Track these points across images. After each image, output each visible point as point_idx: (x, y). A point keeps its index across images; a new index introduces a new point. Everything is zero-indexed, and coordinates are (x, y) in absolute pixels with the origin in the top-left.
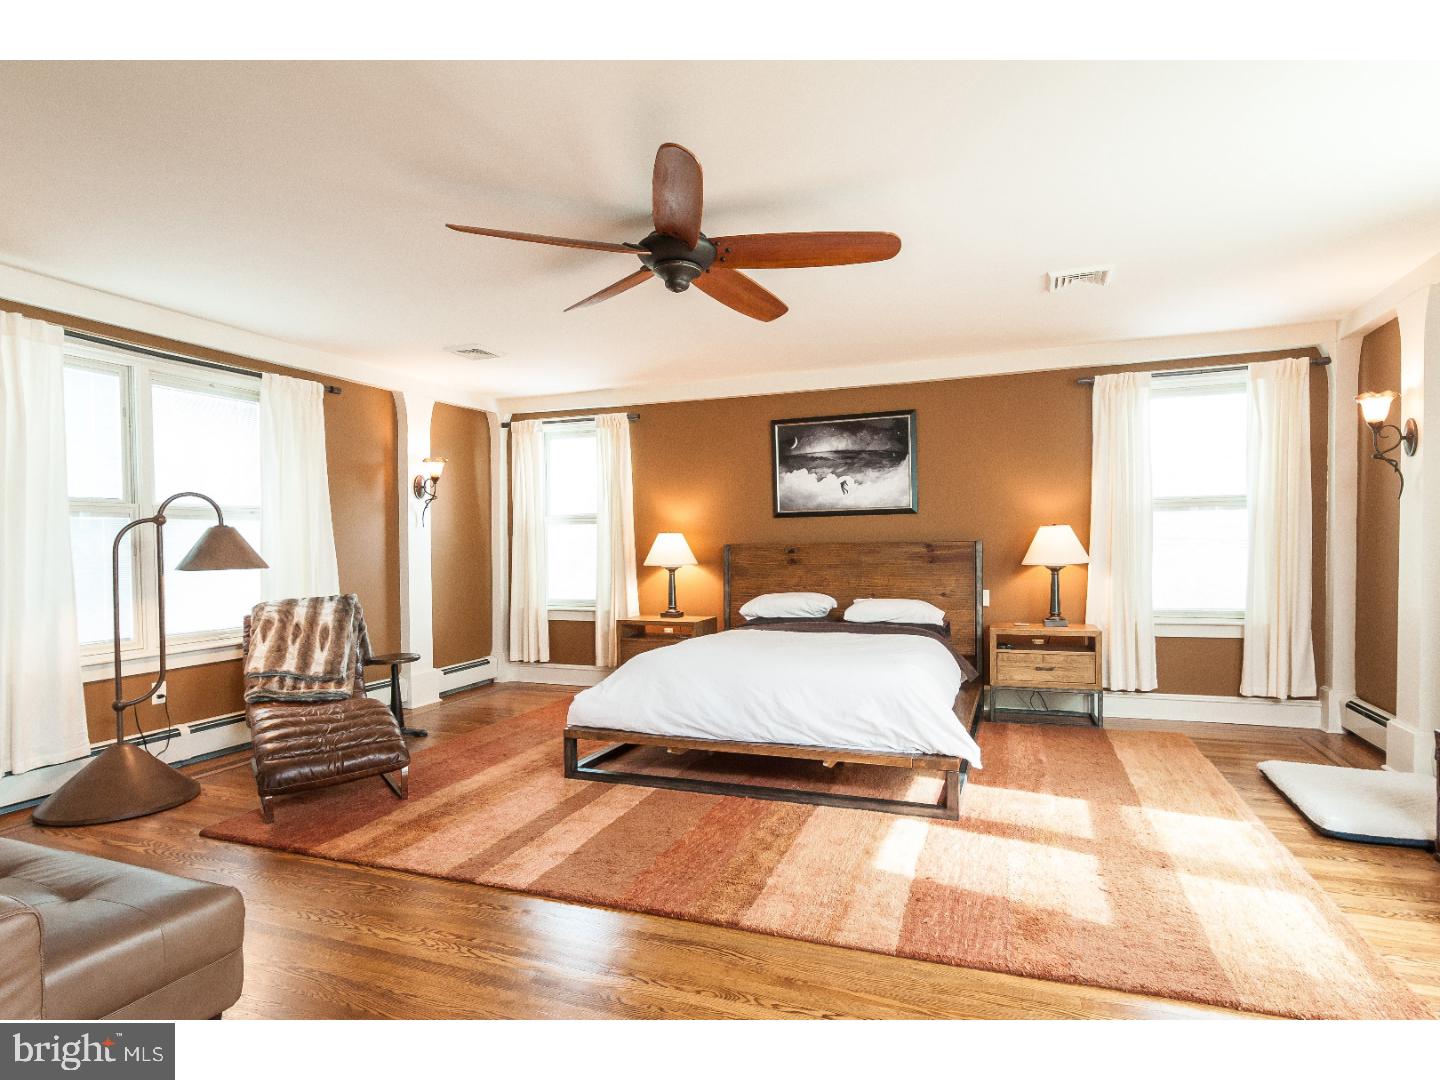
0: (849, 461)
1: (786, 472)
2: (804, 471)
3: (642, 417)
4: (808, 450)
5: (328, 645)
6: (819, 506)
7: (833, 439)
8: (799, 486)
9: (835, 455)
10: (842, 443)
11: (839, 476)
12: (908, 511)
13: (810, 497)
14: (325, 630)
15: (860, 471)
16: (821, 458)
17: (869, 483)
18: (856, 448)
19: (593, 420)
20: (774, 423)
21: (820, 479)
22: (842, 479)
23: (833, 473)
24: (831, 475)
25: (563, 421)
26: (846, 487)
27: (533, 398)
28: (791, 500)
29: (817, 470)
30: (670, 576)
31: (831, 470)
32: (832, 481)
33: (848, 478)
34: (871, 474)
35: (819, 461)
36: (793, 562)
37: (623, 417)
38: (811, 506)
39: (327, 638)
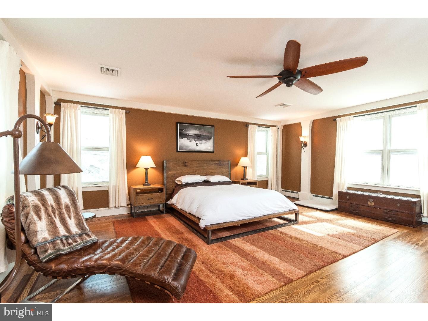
0: (198, 137)
1: (181, 138)
2: (186, 139)
3: (131, 113)
4: (187, 133)
5: (72, 215)
6: (190, 150)
7: (194, 130)
8: (185, 143)
9: (195, 135)
10: (196, 132)
11: (195, 141)
12: (213, 152)
13: (187, 147)
14: (67, 207)
15: (201, 140)
16: (191, 135)
17: (203, 144)
18: (200, 134)
19: (109, 110)
20: (177, 123)
21: (190, 142)
22: (196, 142)
23: (194, 140)
24: (193, 141)
25: (92, 108)
26: (197, 144)
27: (86, 95)
28: (182, 147)
29: (190, 139)
30: (146, 171)
31: (193, 139)
32: (194, 142)
33: (198, 142)
34: (203, 141)
35: (190, 136)
36: (186, 166)
37: (124, 111)
38: (188, 149)
39: (70, 211)
